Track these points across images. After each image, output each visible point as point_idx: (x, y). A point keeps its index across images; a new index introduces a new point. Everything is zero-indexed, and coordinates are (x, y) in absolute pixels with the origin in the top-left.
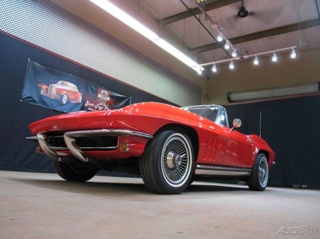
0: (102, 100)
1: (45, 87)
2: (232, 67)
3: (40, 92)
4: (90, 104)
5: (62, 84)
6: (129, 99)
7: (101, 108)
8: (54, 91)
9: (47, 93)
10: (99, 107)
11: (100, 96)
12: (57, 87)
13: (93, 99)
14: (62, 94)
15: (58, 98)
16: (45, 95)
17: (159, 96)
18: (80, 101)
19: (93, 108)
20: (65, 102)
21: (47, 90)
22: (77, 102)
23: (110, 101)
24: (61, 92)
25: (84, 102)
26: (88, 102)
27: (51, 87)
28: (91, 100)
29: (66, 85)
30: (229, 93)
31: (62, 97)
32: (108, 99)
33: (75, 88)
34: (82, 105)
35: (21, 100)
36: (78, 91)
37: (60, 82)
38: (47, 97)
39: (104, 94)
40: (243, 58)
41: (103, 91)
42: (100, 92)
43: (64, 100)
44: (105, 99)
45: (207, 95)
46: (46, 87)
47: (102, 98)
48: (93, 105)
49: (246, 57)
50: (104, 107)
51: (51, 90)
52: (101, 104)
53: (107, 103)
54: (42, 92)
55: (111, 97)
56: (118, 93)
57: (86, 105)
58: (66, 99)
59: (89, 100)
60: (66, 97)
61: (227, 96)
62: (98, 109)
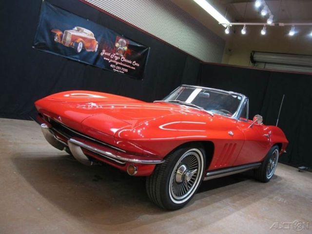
0: (120, 50)
1: (59, 33)
2: (263, 33)
3: (54, 38)
4: (106, 54)
5: (78, 30)
6: (148, 50)
7: (117, 58)
8: (69, 38)
9: (61, 40)
10: (116, 57)
11: (117, 45)
12: (72, 33)
13: (110, 47)
14: (78, 41)
15: (72, 45)
16: (59, 42)
17: (179, 48)
18: (96, 50)
19: (109, 57)
20: (79, 50)
21: (61, 36)
22: (93, 51)
23: (127, 51)
24: (76, 39)
25: (100, 50)
26: (104, 51)
27: (66, 33)
28: (108, 49)
29: (82, 31)
30: (254, 52)
31: (77, 44)
32: (126, 48)
33: (91, 35)
34: (97, 54)
35: (33, 47)
36: (94, 38)
37: (76, 28)
38: (61, 44)
39: (122, 43)
40: (278, 25)
41: (121, 40)
42: (118, 40)
43: (79, 48)
44: (122, 48)
45: (230, 50)
46: (61, 33)
47: (120, 48)
48: (109, 54)
49: (281, 24)
50: (121, 57)
51: (66, 36)
52: (117, 54)
53: (124, 53)
54: (56, 39)
55: (129, 46)
56: (137, 43)
57: (102, 54)
58: (82, 47)
59: (105, 49)
60: (82, 45)
61: (250, 54)
62: (114, 59)
